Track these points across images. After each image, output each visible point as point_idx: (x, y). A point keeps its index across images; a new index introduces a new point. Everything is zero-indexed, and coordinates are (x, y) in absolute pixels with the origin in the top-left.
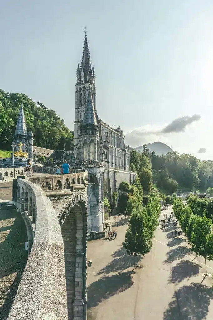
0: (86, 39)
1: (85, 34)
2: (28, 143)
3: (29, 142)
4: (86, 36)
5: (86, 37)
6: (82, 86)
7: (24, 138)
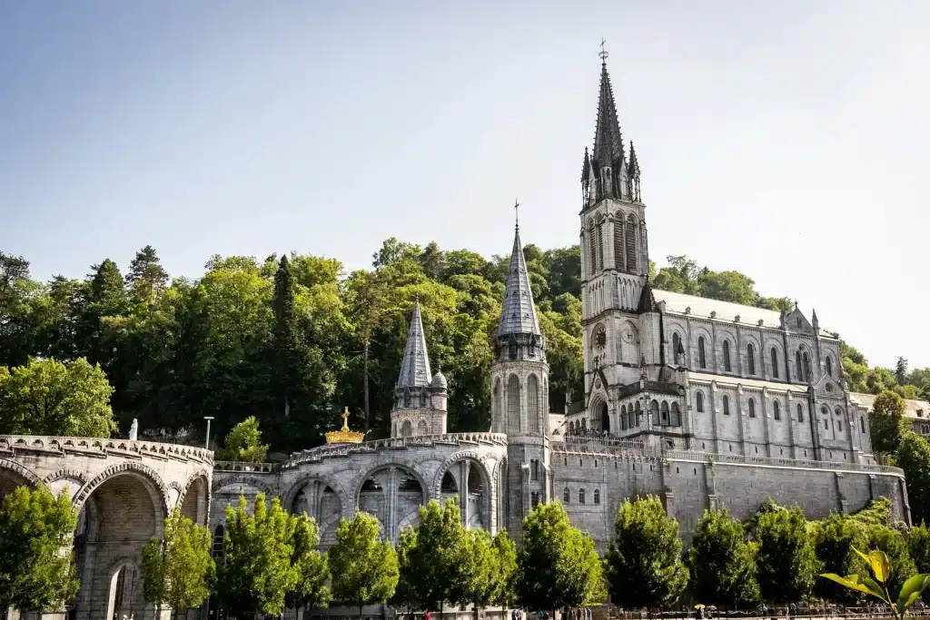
0: (605, 74)
1: (602, 61)
2: (428, 406)
3: (431, 404)
4: (604, 65)
5: (604, 70)
6: (593, 213)
7: (415, 396)
